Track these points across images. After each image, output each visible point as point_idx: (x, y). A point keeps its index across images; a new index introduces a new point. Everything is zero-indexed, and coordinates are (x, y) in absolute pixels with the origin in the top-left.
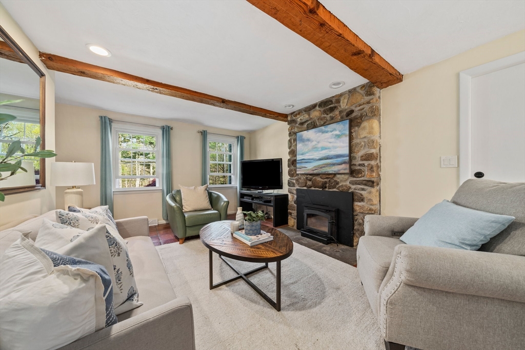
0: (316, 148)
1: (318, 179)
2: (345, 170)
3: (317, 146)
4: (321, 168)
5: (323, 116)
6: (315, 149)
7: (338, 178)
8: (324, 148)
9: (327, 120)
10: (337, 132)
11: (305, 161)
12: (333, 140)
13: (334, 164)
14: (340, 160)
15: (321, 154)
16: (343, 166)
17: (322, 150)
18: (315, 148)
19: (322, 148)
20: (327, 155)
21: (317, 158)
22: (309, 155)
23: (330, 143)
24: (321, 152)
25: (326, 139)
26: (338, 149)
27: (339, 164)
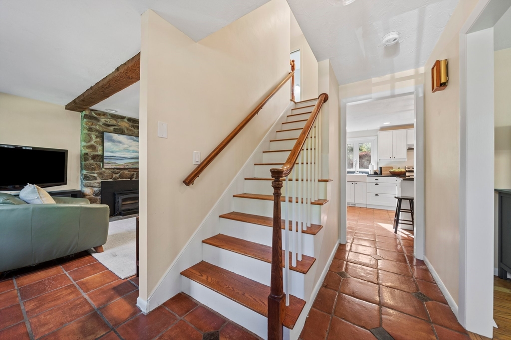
1: (126, 172)
3: (128, 149)
4: (132, 164)
5: (130, 128)
6: (126, 151)
9: (134, 133)
11: (115, 158)
17: (133, 152)
21: (129, 157)
22: (120, 154)
24: (132, 154)
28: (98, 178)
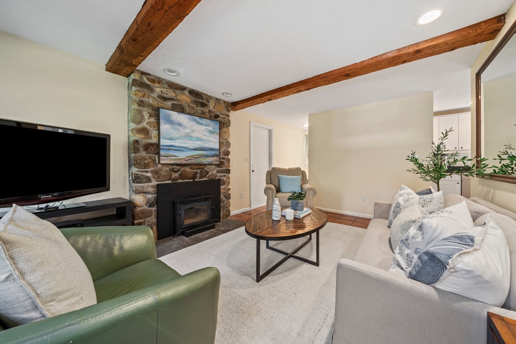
0: (190, 136)
1: (188, 169)
2: (216, 161)
3: (191, 135)
4: (196, 158)
5: (192, 104)
6: (188, 138)
7: (208, 169)
8: (198, 139)
9: (197, 112)
10: (211, 128)
11: (175, 148)
12: (207, 134)
13: (208, 156)
14: (213, 152)
15: (195, 144)
16: (215, 158)
17: (197, 140)
18: (188, 136)
19: (197, 138)
20: (202, 146)
21: (192, 148)
22: (181, 143)
23: (205, 135)
24: (196, 142)
25: (200, 130)
26: (211, 143)
27: (212, 157)
28: (153, 179)
